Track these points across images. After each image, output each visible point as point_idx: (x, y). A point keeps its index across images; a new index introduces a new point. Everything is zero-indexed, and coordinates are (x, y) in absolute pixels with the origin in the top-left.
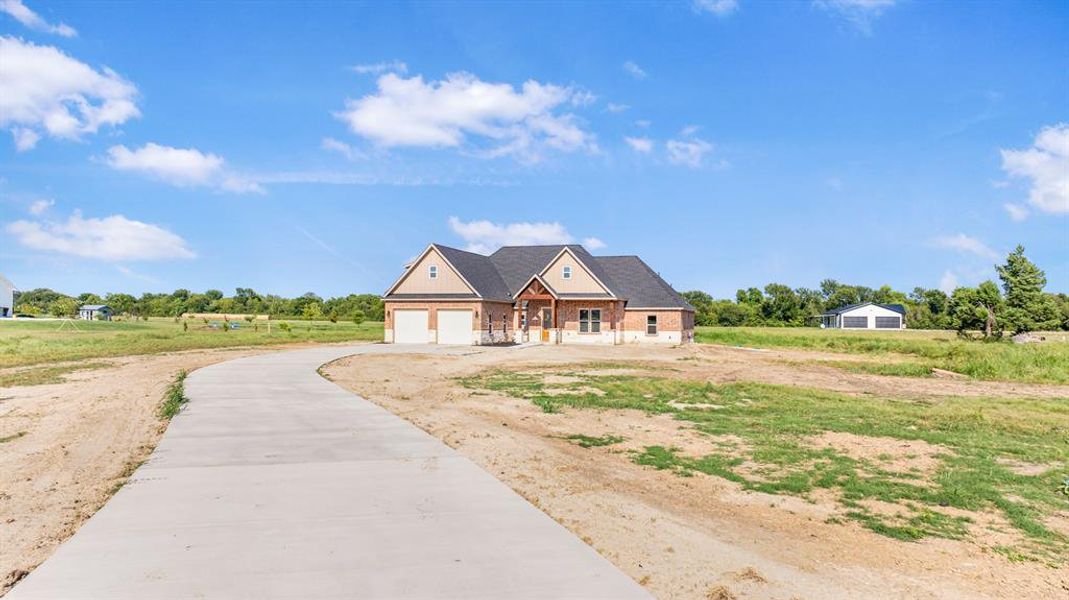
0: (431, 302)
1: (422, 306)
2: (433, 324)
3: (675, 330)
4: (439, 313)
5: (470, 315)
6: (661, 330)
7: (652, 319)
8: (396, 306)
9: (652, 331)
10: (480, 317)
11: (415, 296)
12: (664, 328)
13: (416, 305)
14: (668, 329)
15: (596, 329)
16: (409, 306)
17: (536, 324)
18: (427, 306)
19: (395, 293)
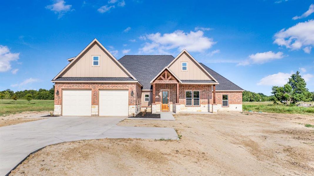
0: (94, 83)
1: (86, 86)
2: (95, 101)
3: (239, 103)
4: (101, 92)
5: (126, 94)
6: (231, 103)
7: (225, 97)
8: (64, 86)
9: (225, 104)
10: (135, 95)
11: (80, 79)
12: (233, 102)
13: (81, 86)
14: (235, 103)
15: (197, 103)
16: (75, 86)
17: (158, 100)
18: (91, 86)
19: (64, 76)
